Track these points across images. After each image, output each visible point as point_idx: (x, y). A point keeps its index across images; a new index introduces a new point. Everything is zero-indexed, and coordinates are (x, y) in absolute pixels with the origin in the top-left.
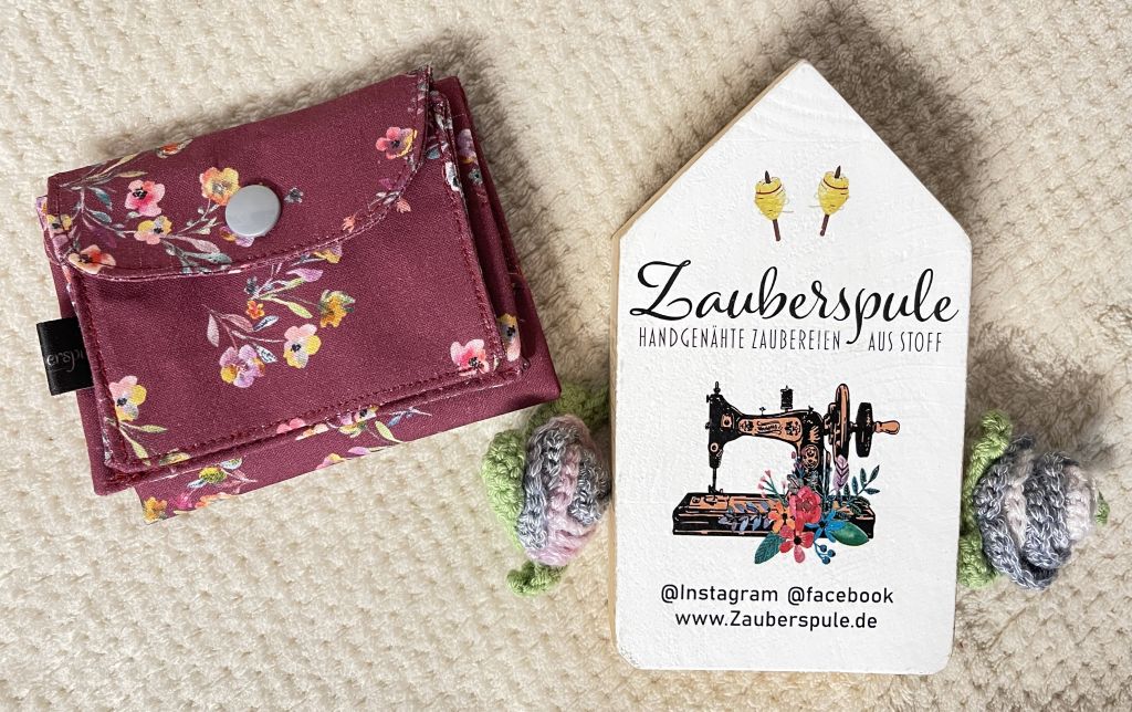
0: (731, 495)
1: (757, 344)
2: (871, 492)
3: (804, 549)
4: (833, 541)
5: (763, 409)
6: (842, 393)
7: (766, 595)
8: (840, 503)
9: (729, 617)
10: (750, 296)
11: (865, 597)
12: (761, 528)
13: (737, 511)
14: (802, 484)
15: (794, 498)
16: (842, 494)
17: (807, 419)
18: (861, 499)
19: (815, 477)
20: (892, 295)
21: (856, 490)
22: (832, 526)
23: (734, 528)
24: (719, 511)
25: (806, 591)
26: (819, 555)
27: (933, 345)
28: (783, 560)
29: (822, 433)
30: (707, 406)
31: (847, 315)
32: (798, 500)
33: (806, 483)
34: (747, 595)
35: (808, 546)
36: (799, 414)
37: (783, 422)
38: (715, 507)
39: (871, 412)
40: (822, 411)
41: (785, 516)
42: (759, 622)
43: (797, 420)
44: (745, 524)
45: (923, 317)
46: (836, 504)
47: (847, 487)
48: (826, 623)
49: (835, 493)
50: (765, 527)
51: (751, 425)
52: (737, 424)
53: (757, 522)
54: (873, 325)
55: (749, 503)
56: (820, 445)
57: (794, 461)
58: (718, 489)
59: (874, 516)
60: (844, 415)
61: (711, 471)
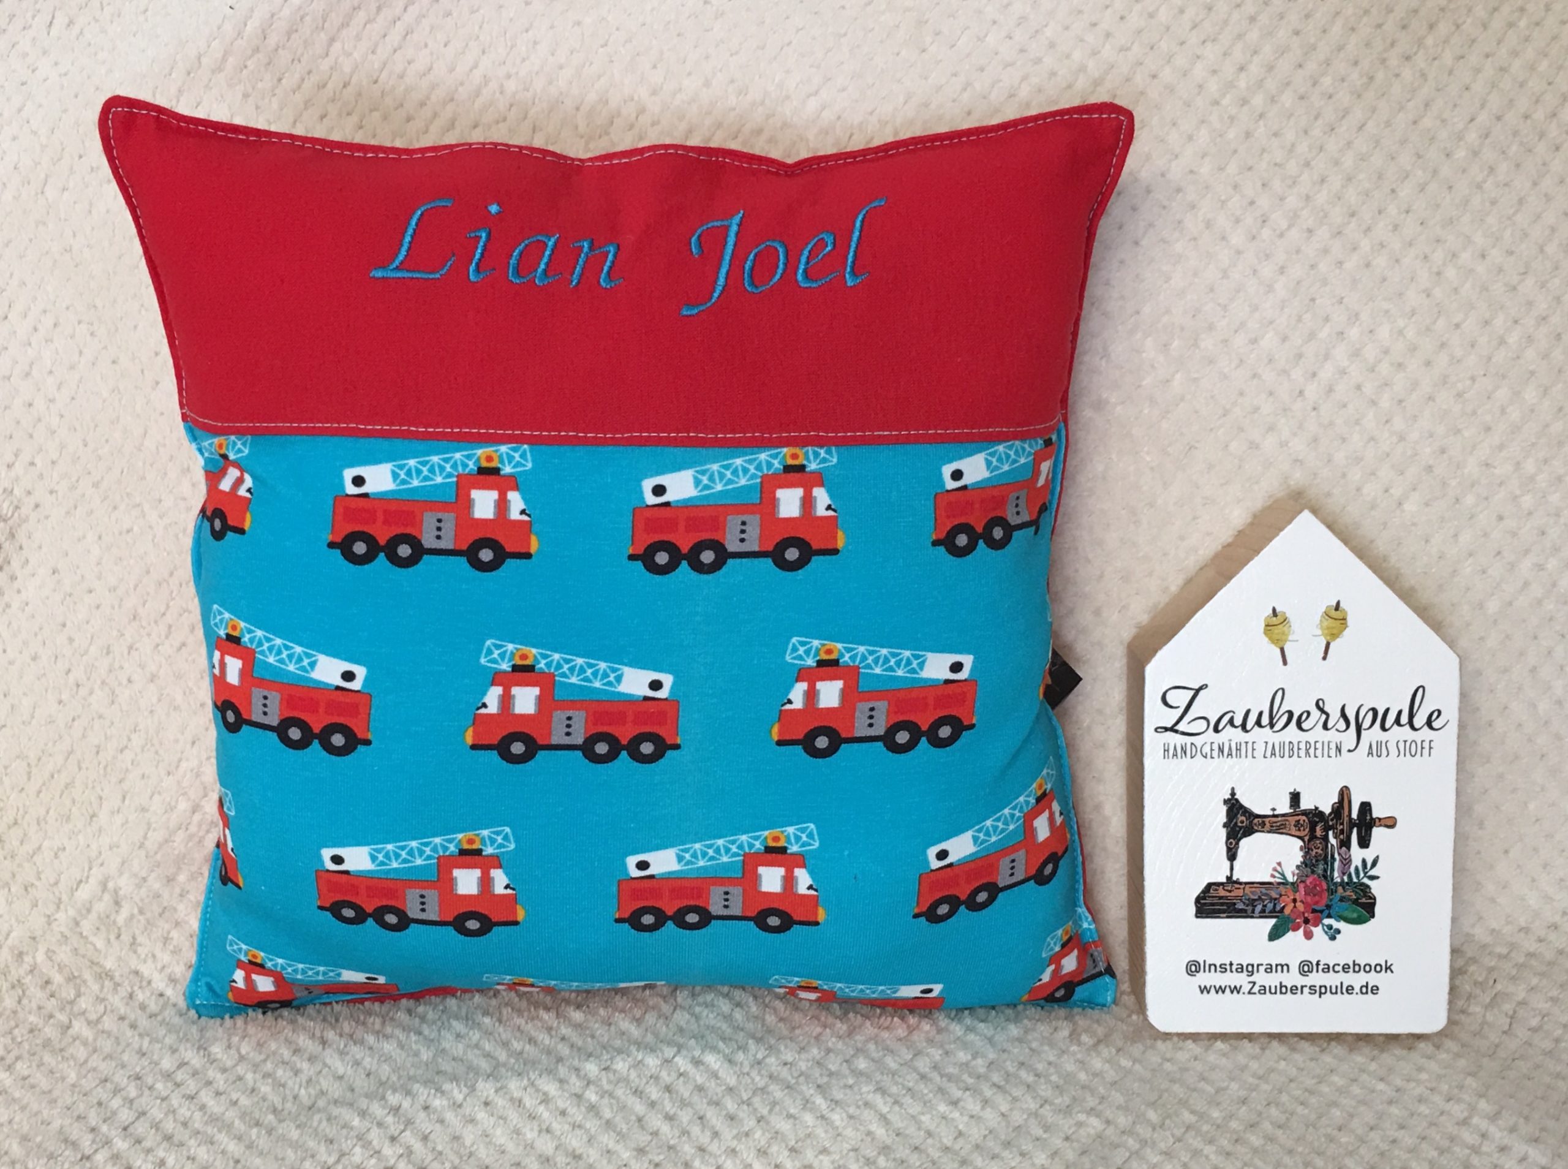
0: (1246, 883)
1: (1268, 754)
2: (1373, 878)
3: (1313, 929)
4: (1338, 921)
5: (1274, 810)
6: (1344, 794)
7: (1279, 968)
8: (1343, 888)
9: (1246, 988)
10: (1261, 714)
11: (1368, 968)
12: (1273, 911)
13: (1253, 896)
14: (1309, 872)
15: (1302, 886)
16: (1346, 880)
17: (1313, 816)
18: (1363, 884)
19: (1321, 867)
20: (1387, 710)
21: (1358, 876)
22: (1337, 907)
23: (1249, 912)
24: (1235, 897)
25: (1314, 963)
26: (1326, 933)
27: (1425, 751)
28: (1294, 938)
29: (1326, 829)
30: (1224, 809)
31: (1348, 727)
32: (1306, 887)
33: (1313, 872)
34: (1262, 969)
35: (1316, 925)
36: (1305, 813)
37: (1293, 820)
38: (1232, 894)
39: (1370, 810)
40: (1327, 809)
41: (1295, 901)
42: (1273, 991)
43: (1304, 818)
44: (1259, 908)
45: (1417, 724)
46: (1340, 889)
47: (1350, 876)
48: (1334, 990)
49: (1339, 880)
50: (1278, 908)
51: (1263, 824)
52: (1251, 822)
53: (1270, 906)
54: (1373, 735)
55: (1264, 891)
56: (1326, 839)
57: (1302, 854)
58: (1234, 878)
59: (1375, 899)
60: (1346, 813)
61: (1228, 863)
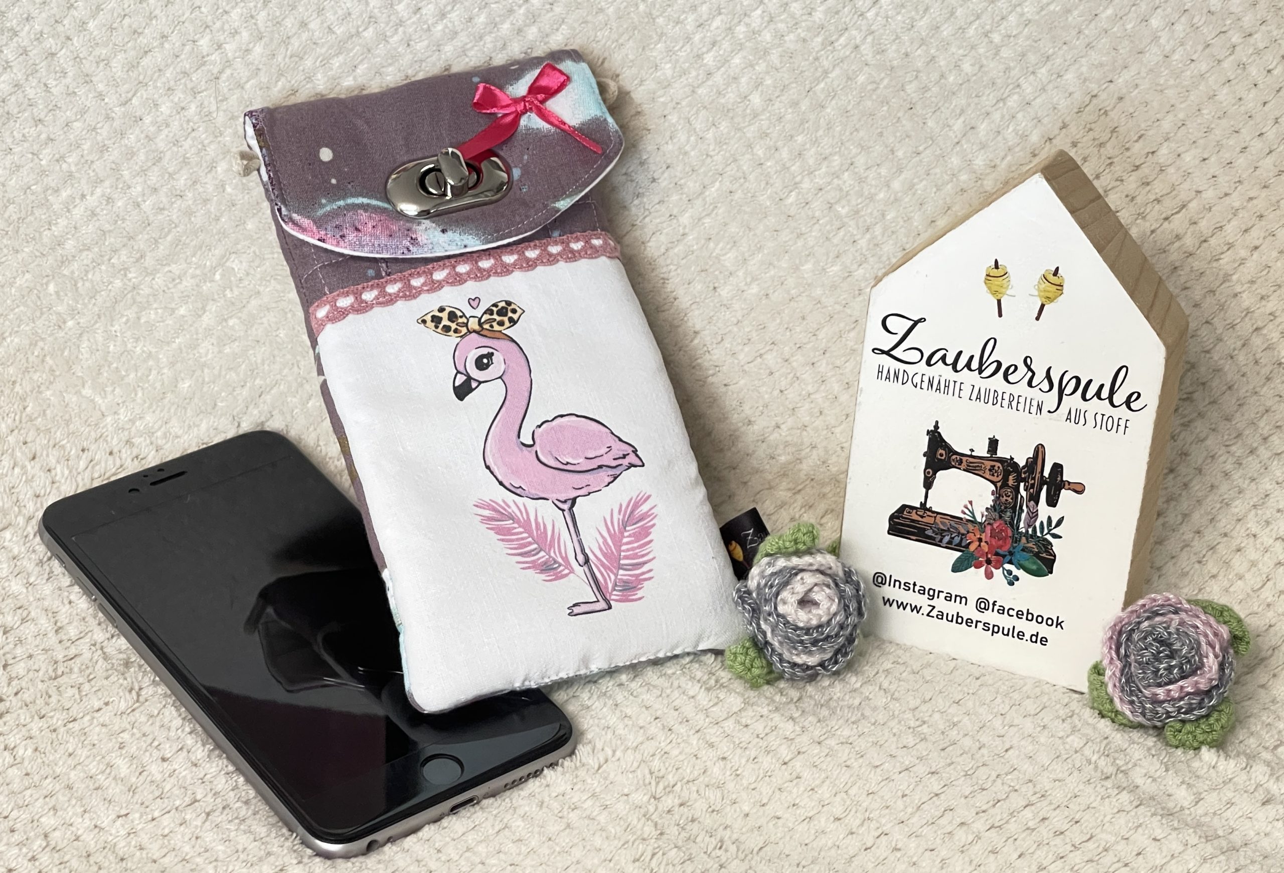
0: (938, 513)
1: (974, 397)
2: (1056, 536)
3: (993, 569)
4: (1017, 569)
5: (972, 450)
6: (1039, 450)
7: (958, 599)
8: (1027, 539)
9: (926, 609)
10: (972, 357)
11: (1040, 619)
12: (959, 544)
13: (942, 527)
14: (997, 517)
15: (989, 527)
16: (1030, 532)
17: (1008, 466)
18: (1046, 540)
19: (1008, 514)
20: (1090, 382)
21: (1042, 532)
22: (1019, 556)
23: (937, 540)
24: (927, 524)
25: (991, 603)
26: (1005, 577)
27: (1121, 429)
28: (975, 574)
29: (1019, 480)
30: (927, 438)
31: (1050, 390)
32: (992, 530)
33: (1001, 517)
34: (942, 595)
35: (996, 568)
36: (1001, 460)
37: (988, 464)
38: (924, 520)
39: (1062, 472)
40: (1022, 463)
41: (980, 540)
42: (950, 618)
43: (999, 465)
44: (947, 539)
45: (1116, 404)
46: (1024, 539)
47: (1035, 528)
48: (1006, 632)
49: (1024, 530)
50: (963, 544)
51: (961, 462)
52: (950, 458)
53: (957, 540)
54: (1073, 402)
55: (953, 523)
56: (1017, 489)
57: (993, 498)
58: (928, 506)
59: (1055, 556)
60: (1039, 469)
61: (924, 490)
